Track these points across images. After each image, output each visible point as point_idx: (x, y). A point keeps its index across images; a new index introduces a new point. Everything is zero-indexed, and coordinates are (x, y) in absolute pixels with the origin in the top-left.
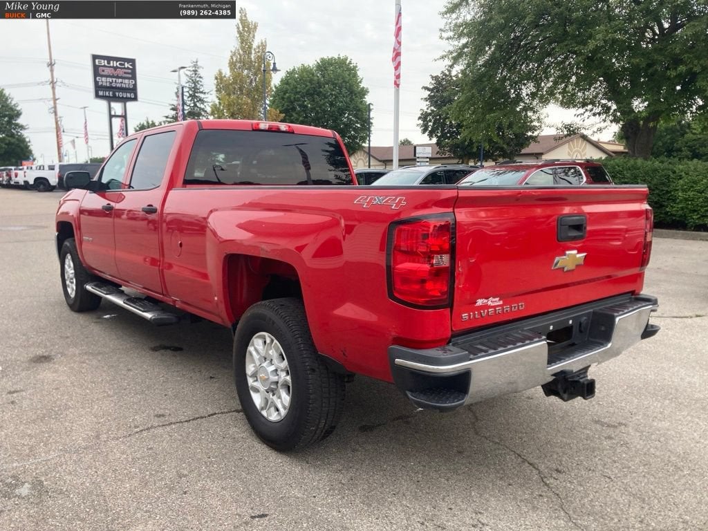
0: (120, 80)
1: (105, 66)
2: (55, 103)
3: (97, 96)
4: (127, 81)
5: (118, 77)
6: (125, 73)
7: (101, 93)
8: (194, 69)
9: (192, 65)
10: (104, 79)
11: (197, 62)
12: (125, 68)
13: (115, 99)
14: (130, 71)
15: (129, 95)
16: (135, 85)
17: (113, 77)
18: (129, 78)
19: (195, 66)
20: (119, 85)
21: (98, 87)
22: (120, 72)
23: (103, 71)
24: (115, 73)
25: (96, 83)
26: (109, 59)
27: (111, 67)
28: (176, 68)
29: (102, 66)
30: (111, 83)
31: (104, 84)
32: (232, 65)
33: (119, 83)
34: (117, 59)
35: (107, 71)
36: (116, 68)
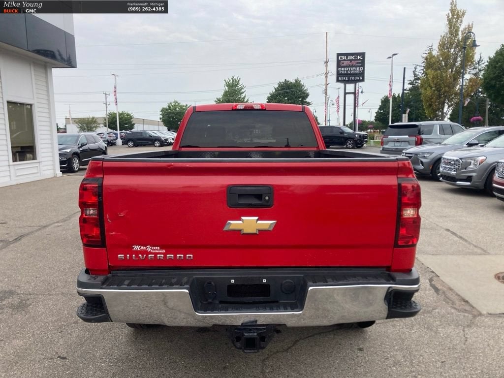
0: (353, 69)
1: (344, 60)
2: (326, 87)
3: (338, 81)
4: (358, 69)
5: (352, 66)
6: (357, 63)
7: (340, 79)
8: (429, 52)
9: (428, 49)
10: (343, 69)
11: (432, 46)
12: (357, 60)
13: (350, 81)
14: (361, 61)
15: (358, 78)
16: (363, 71)
17: (349, 66)
18: (359, 67)
19: (430, 50)
20: (352, 72)
21: (339, 74)
22: (354, 63)
23: (343, 63)
24: (351, 64)
25: (338, 71)
26: (347, 55)
27: (348, 60)
28: (391, 55)
29: (343, 60)
30: (347, 71)
31: (343, 72)
32: (442, 46)
33: (353, 70)
34: (352, 54)
35: (346, 63)
36: (351, 61)
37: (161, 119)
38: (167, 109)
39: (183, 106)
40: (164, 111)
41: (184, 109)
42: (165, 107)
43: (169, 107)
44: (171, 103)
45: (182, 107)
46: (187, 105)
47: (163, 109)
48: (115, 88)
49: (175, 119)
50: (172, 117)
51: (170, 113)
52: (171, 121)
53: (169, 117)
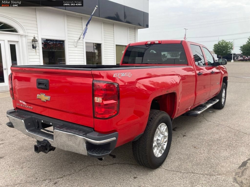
37: (213, 50)
38: (217, 45)
39: (228, 42)
40: (215, 46)
41: (228, 44)
42: (216, 44)
43: (219, 43)
44: (220, 41)
45: (226, 43)
46: (229, 42)
47: (215, 44)
48: (185, 35)
49: (222, 50)
50: (220, 49)
51: (219, 47)
52: (219, 51)
53: (219, 49)
